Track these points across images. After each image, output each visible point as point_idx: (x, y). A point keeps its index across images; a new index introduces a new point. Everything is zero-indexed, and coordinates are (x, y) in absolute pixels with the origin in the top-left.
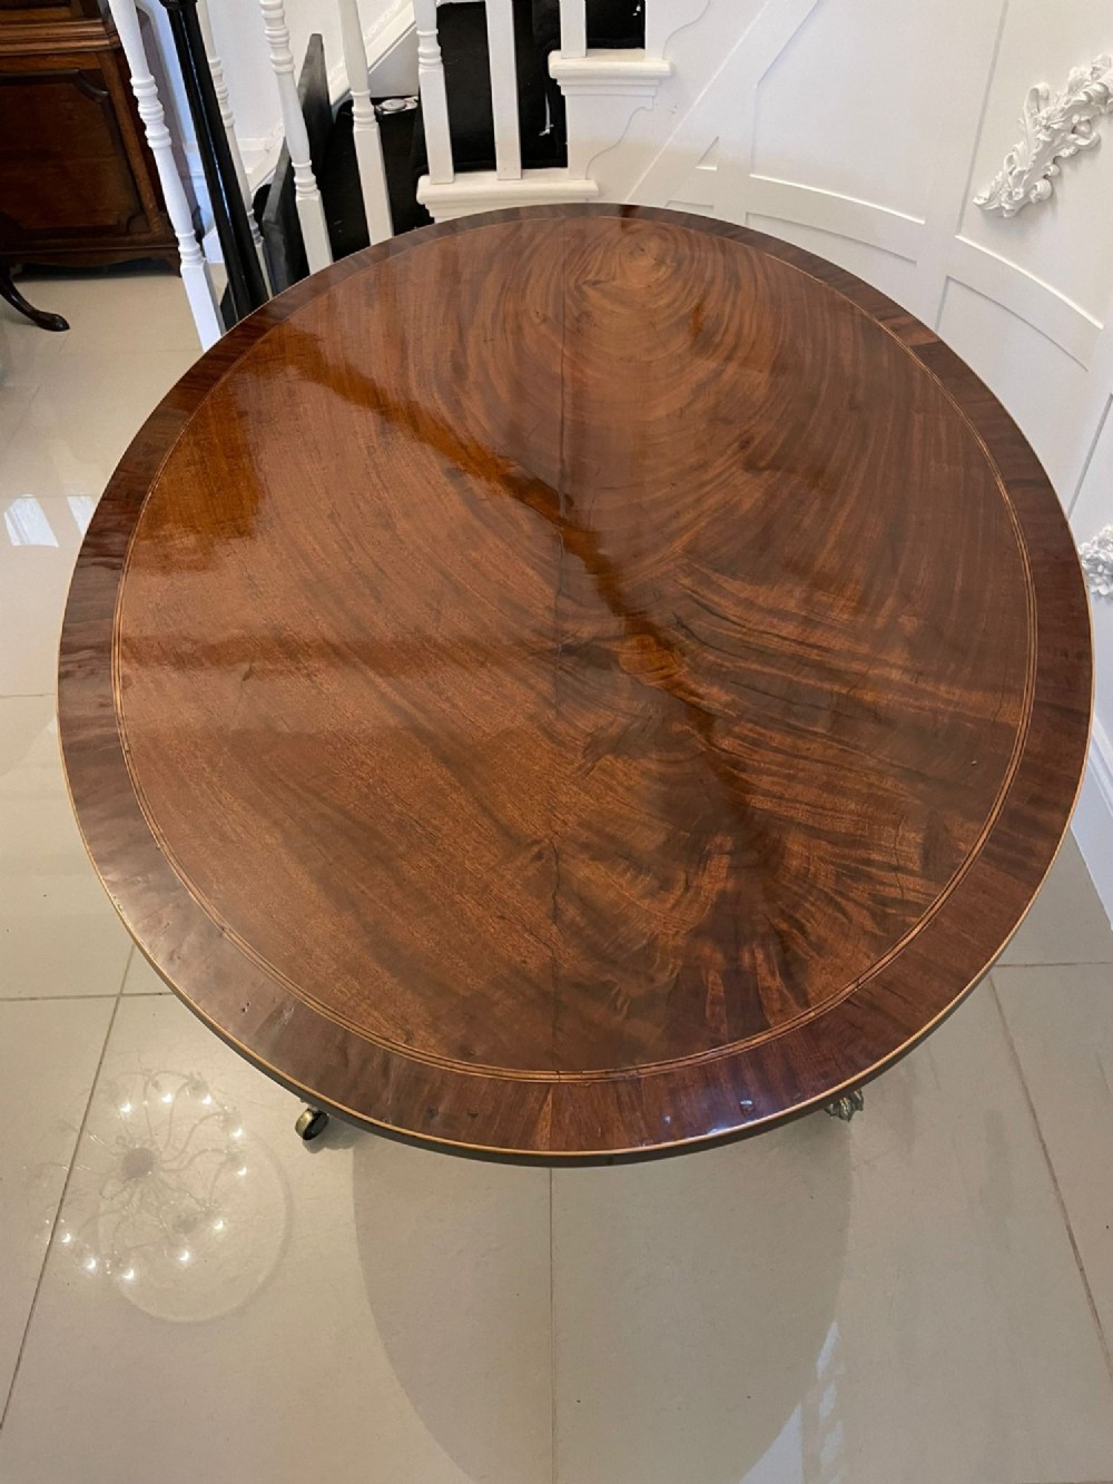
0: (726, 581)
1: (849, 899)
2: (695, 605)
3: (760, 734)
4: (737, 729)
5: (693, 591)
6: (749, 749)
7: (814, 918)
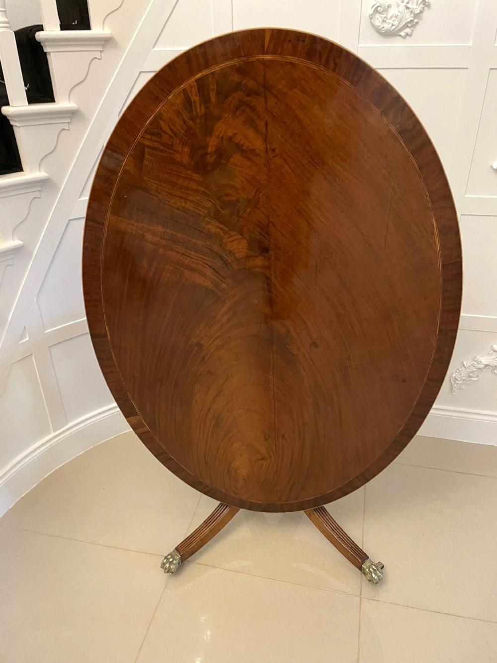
0: (209, 285)
1: (169, 135)
2: (221, 273)
3: (197, 209)
4: (206, 211)
5: (221, 280)
6: (201, 202)
7: (180, 126)
